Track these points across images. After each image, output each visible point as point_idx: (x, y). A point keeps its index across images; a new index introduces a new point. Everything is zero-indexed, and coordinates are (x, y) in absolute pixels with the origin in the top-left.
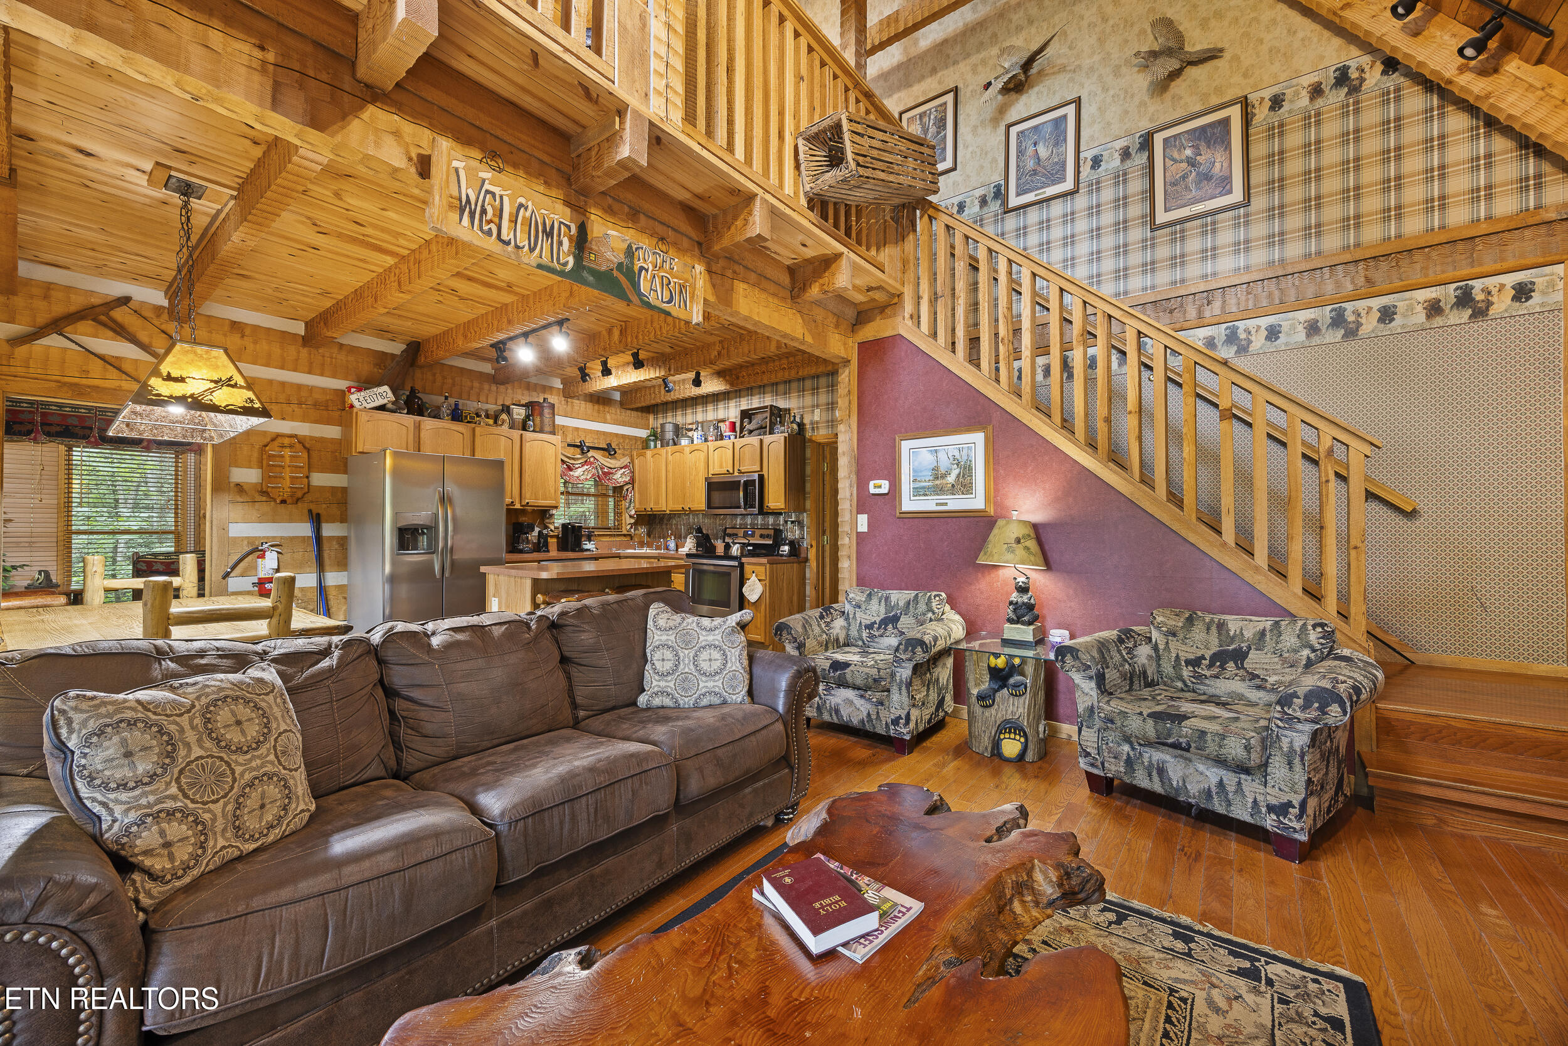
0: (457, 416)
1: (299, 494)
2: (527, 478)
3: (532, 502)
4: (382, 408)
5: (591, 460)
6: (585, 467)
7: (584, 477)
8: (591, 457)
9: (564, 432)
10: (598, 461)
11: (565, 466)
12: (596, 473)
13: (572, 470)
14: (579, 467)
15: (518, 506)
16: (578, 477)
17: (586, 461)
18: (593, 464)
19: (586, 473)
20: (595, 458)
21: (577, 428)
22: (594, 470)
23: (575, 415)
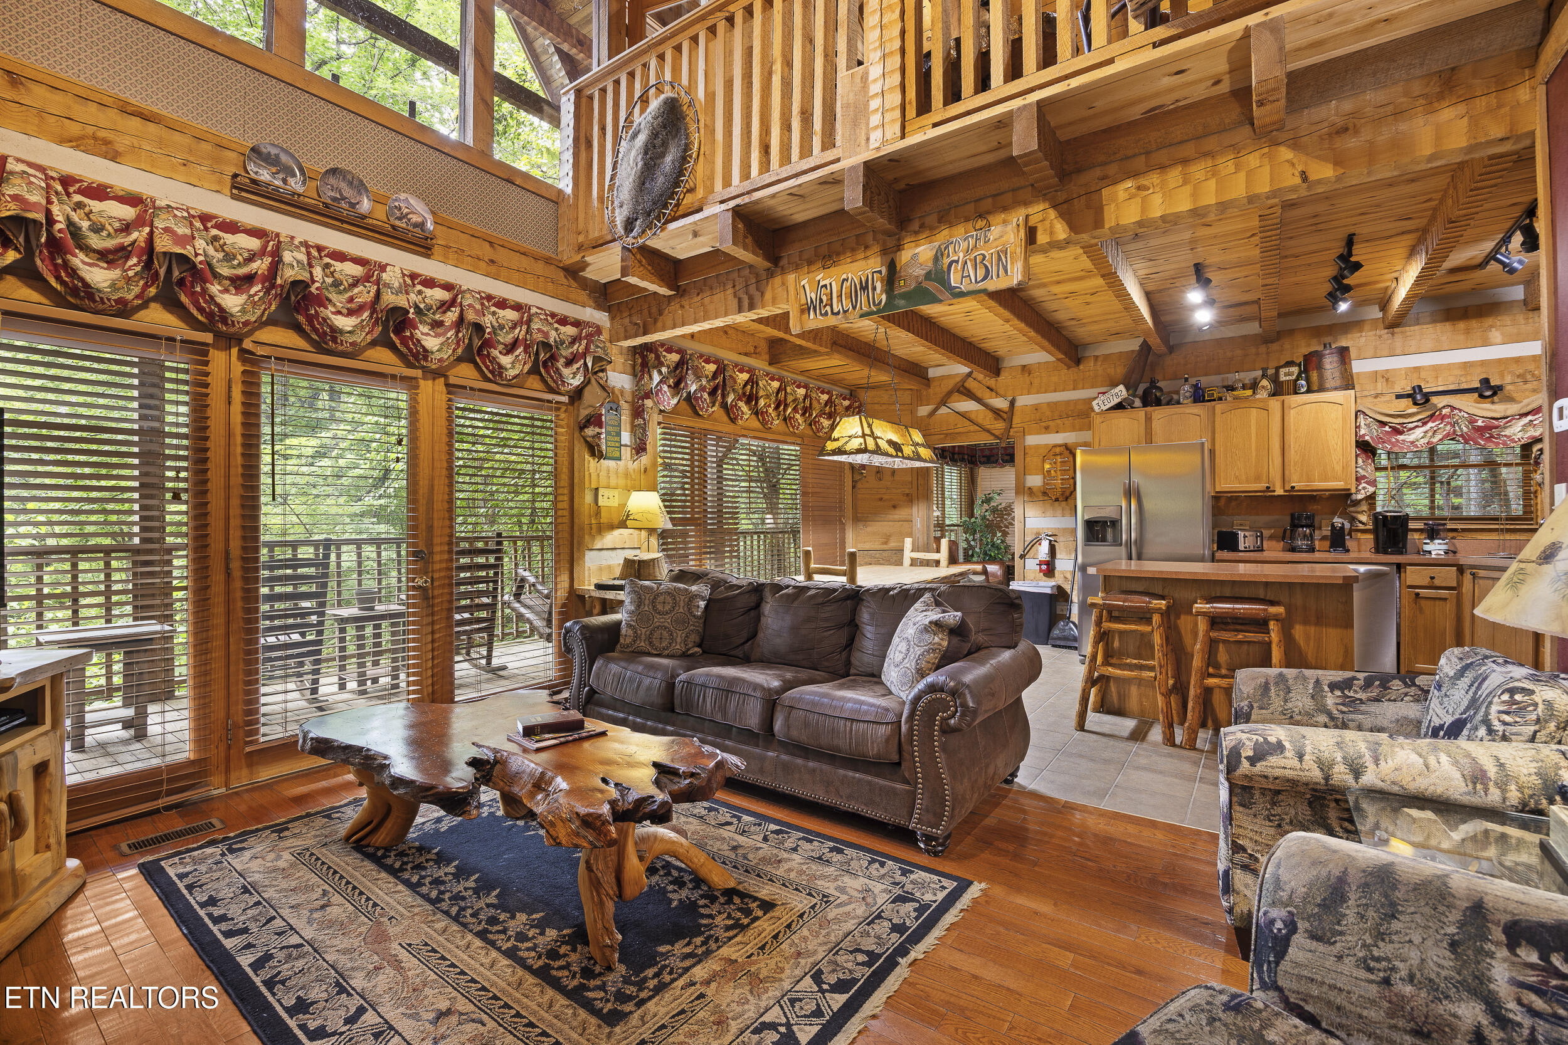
0: (1199, 396)
1: (1068, 493)
2: (1293, 455)
3: (1298, 485)
4: (1119, 406)
5: (1444, 411)
6: (1430, 425)
7: (1426, 440)
8: (1444, 407)
9: (1387, 380)
10: (1460, 410)
11: (1387, 428)
12: (1455, 431)
13: (1401, 433)
14: (1417, 427)
15: (1279, 492)
16: (1412, 443)
17: (1432, 416)
18: (1449, 417)
19: (1430, 434)
20: (1453, 408)
21: (1415, 368)
22: (1448, 428)
23: (1413, 349)
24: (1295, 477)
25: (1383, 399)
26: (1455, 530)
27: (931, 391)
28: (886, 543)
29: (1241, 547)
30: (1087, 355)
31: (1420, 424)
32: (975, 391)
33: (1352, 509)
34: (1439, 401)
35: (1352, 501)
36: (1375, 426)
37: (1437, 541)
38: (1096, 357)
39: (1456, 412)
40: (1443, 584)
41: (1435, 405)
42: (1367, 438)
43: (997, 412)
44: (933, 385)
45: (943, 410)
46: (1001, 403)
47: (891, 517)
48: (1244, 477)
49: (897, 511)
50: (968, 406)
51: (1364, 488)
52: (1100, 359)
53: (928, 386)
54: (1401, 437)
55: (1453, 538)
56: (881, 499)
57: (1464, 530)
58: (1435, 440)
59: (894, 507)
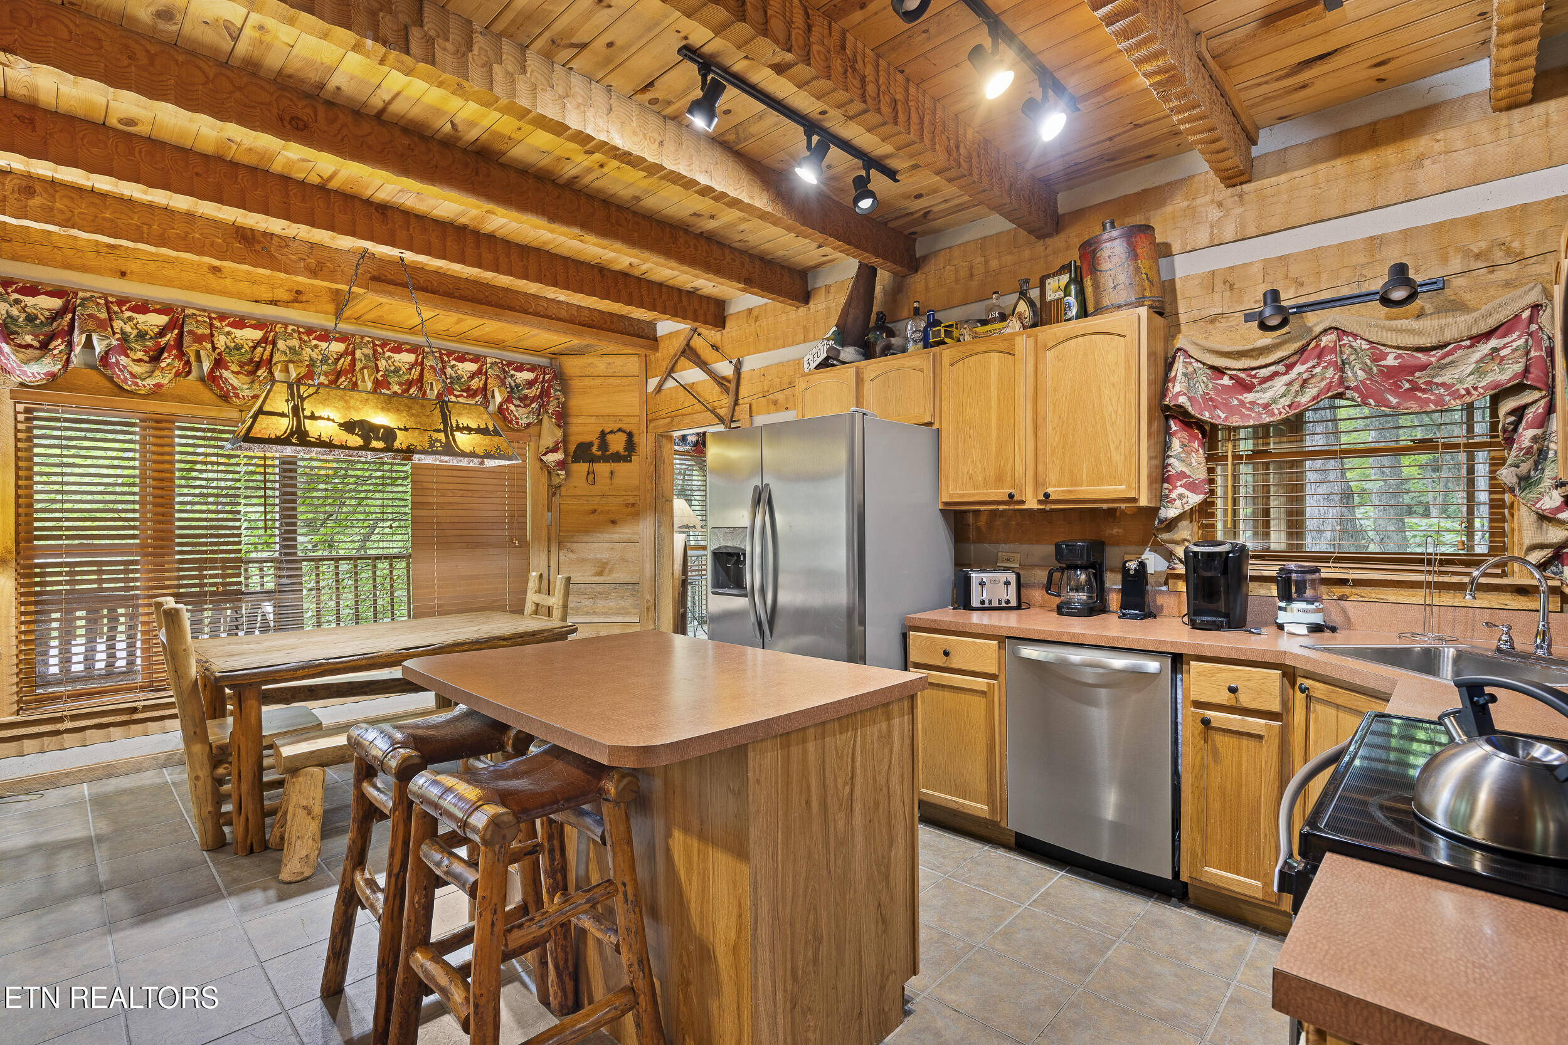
2: (1050, 436)
3: (1056, 492)
4: (827, 362)
5: (1326, 340)
6: (1299, 368)
7: (1286, 401)
8: (1325, 331)
9: (1231, 287)
10: (1355, 336)
11: (1226, 381)
12: (1342, 380)
13: (1249, 388)
14: (1276, 374)
15: (1032, 504)
16: (1266, 406)
17: (1302, 350)
18: (1333, 350)
19: (1296, 386)
20: (1341, 332)
21: (1280, 258)
22: (1330, 373)
23: (1275, 222)
24: (1053, 477)
25: (1222, 324)
26: (1343, 582)
27: (659, 354)
28: (600, 574)
29: (975, 603)
30: (817, 286)
31: (1280, 368)
32: (700, 352)
33: (1165, 536)
34: (1316, 321)
35: (1161, 522)
36: (1203, 376)
37: (1297, 605)
38: (828, 287)
39: (1346, 340)
40: (1255, 705)
41: (1310, 329)
42: (1182, 400)
43: (721, 381)
44: (662, 345)
45: (670, 384)
46: (725, 369)
47: (607, 537)
48: (980, 478)
49: (618, 529)
50: (692, 375)
51: (1181, 497)
52: (833, 290)
53: (656, 349)
54: (1249, 397)
55: (1343, 598)
56: (594, 511)
57: (1358, 583)
58: (1304, 399)
59: (613, 522)
